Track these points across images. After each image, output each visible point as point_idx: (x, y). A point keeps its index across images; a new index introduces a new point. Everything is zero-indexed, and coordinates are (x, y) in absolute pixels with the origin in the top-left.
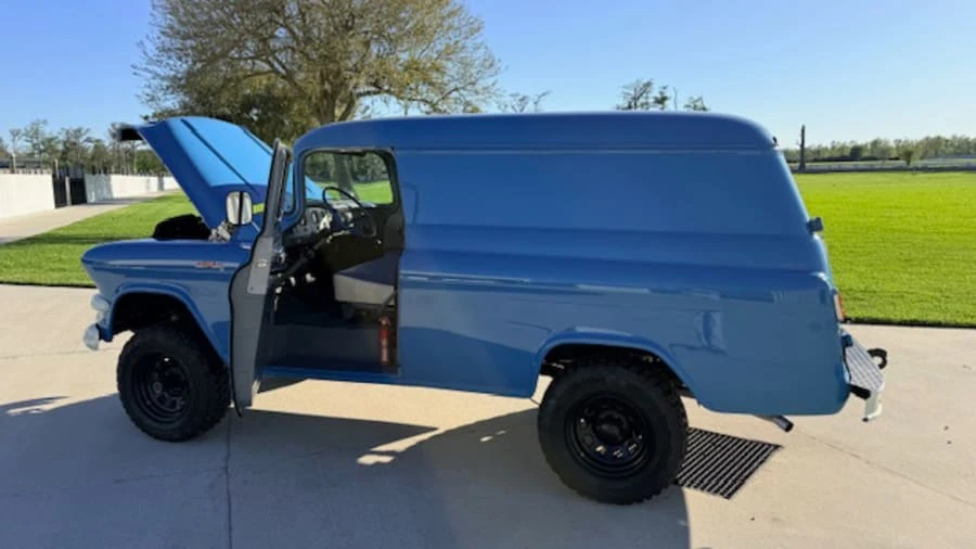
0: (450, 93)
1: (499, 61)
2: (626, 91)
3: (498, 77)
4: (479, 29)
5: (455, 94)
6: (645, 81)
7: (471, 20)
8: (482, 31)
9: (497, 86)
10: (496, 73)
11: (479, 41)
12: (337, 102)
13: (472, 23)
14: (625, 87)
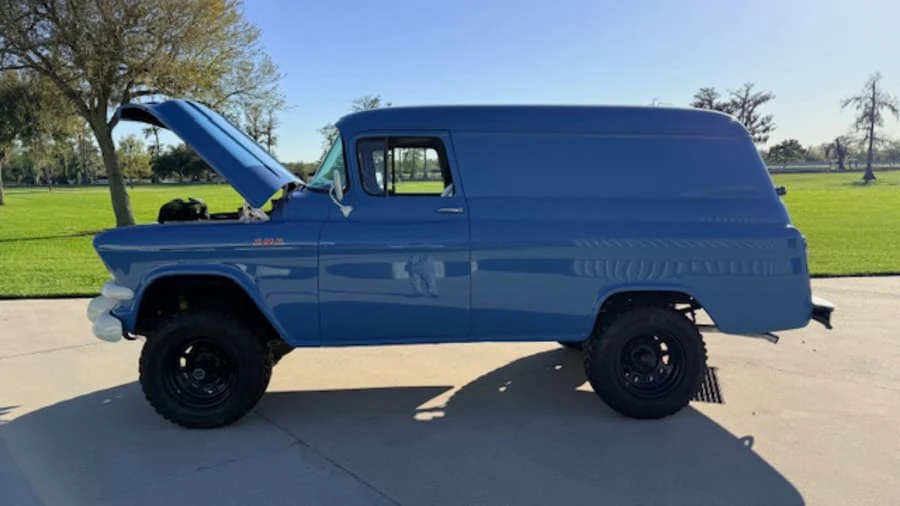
0: (228, 96)
1: (278, 67)
2: (357, 105)
3: (279, 82)
4: (255, 37)
5: (233, 97)
6: (373, 98)
7: (248, 28)
8: (259, 38)
9: (278, 91)
10: (275, 79)
11: (256, 48)
12: (109, 102)
13: (249, 30)
14: (355, 101)
